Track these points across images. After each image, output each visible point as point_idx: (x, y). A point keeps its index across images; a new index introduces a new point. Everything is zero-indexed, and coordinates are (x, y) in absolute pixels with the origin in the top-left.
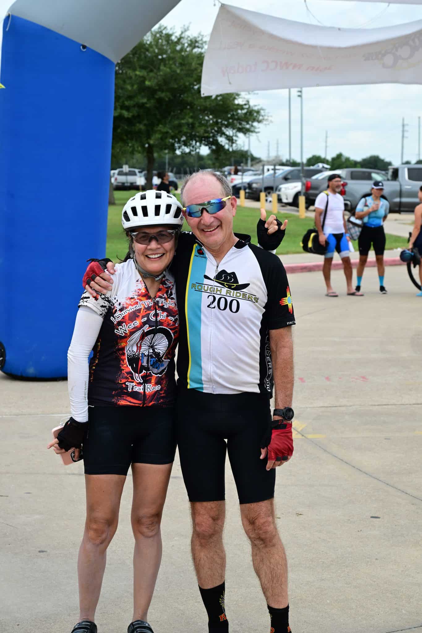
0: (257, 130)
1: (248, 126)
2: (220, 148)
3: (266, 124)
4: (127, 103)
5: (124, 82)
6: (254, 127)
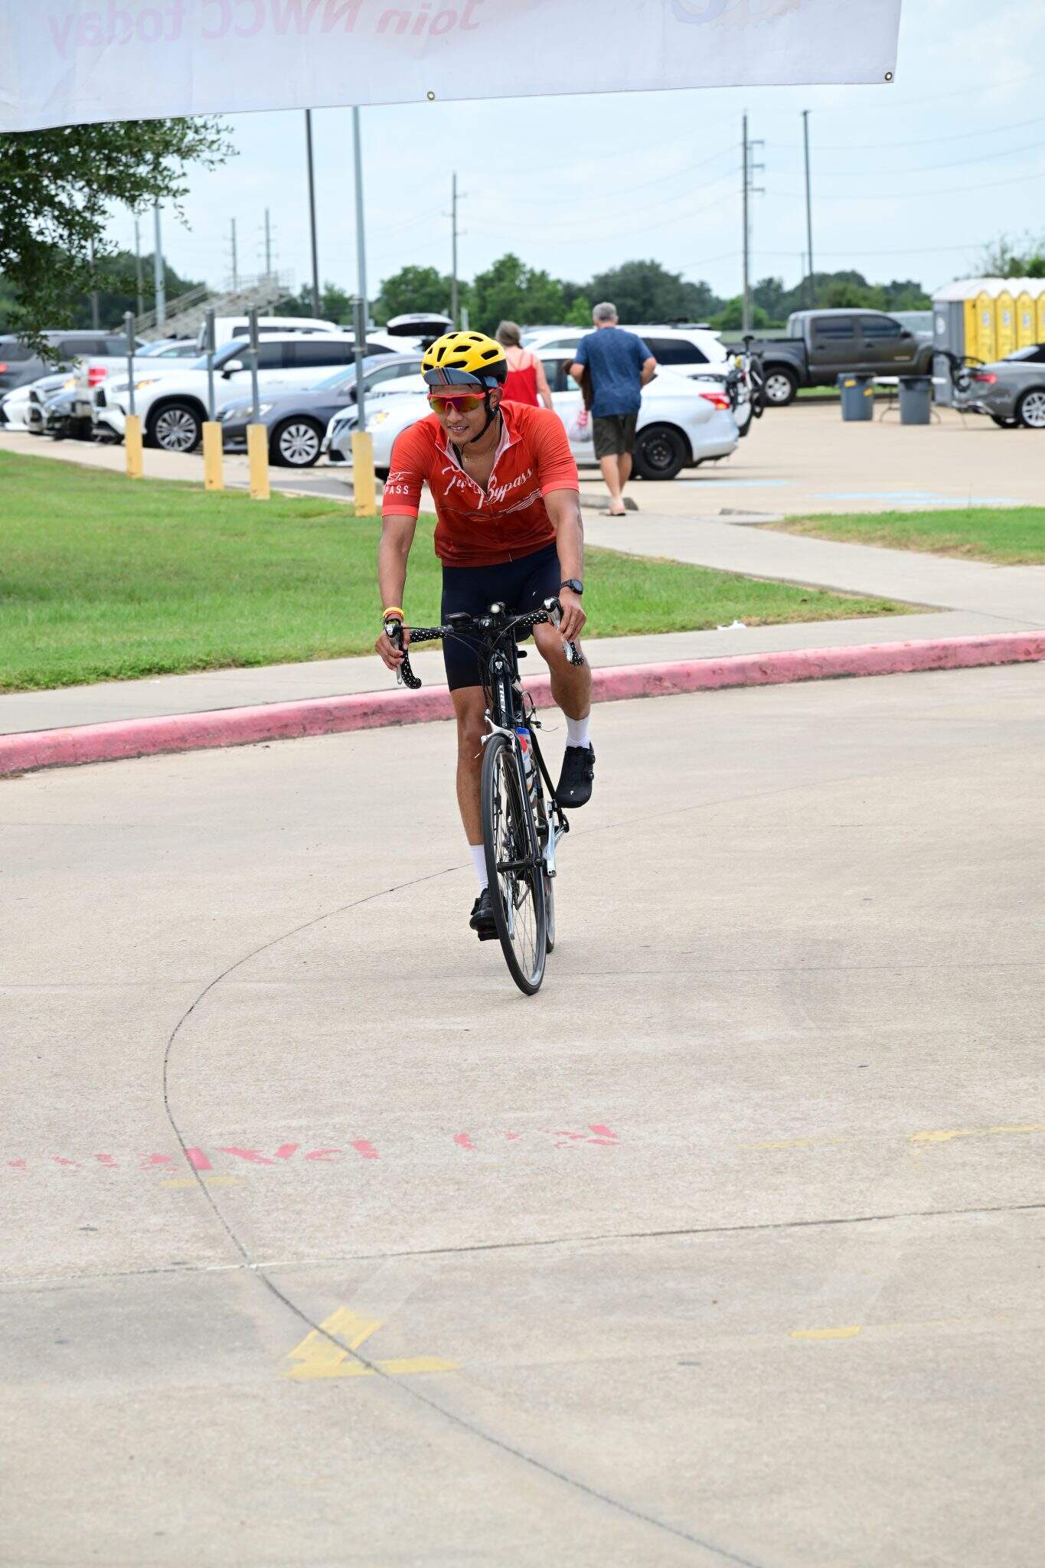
0: (174, 185)
1: (143, 170)
2: (36, 254)
3: (212, 162)
6: (165, 173)
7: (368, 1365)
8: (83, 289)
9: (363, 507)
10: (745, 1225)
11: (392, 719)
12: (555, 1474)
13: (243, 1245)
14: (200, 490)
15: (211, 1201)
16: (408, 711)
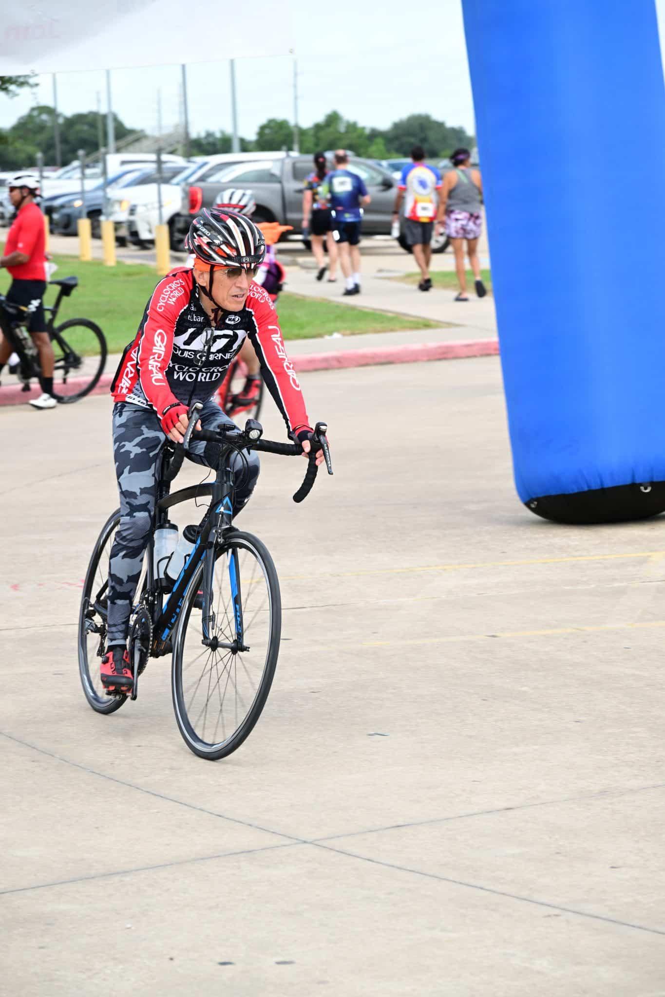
9: (161, 269)
14: (76, 260)
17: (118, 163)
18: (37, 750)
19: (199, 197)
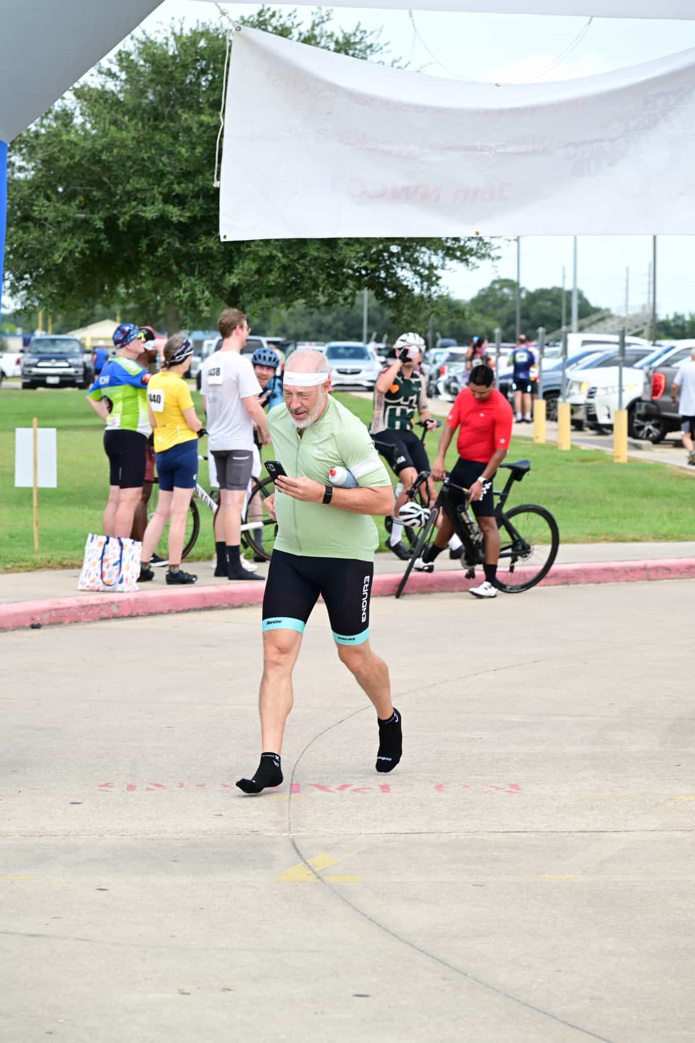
2: (403, 293)
4: (177, 189)
5: (175, 137)
6: (487, 246)
7: (319, 878)
8: (430, 315)
9: (618, 457)
10: (553, 830)
11: (563, 581)
12: (377, 924)
13: (292, 826)
14: (529, 442)
15: (289, 806)
16: (573, 577)
17: (580, 343)
18: (449, 966)
19: (663, 382)
